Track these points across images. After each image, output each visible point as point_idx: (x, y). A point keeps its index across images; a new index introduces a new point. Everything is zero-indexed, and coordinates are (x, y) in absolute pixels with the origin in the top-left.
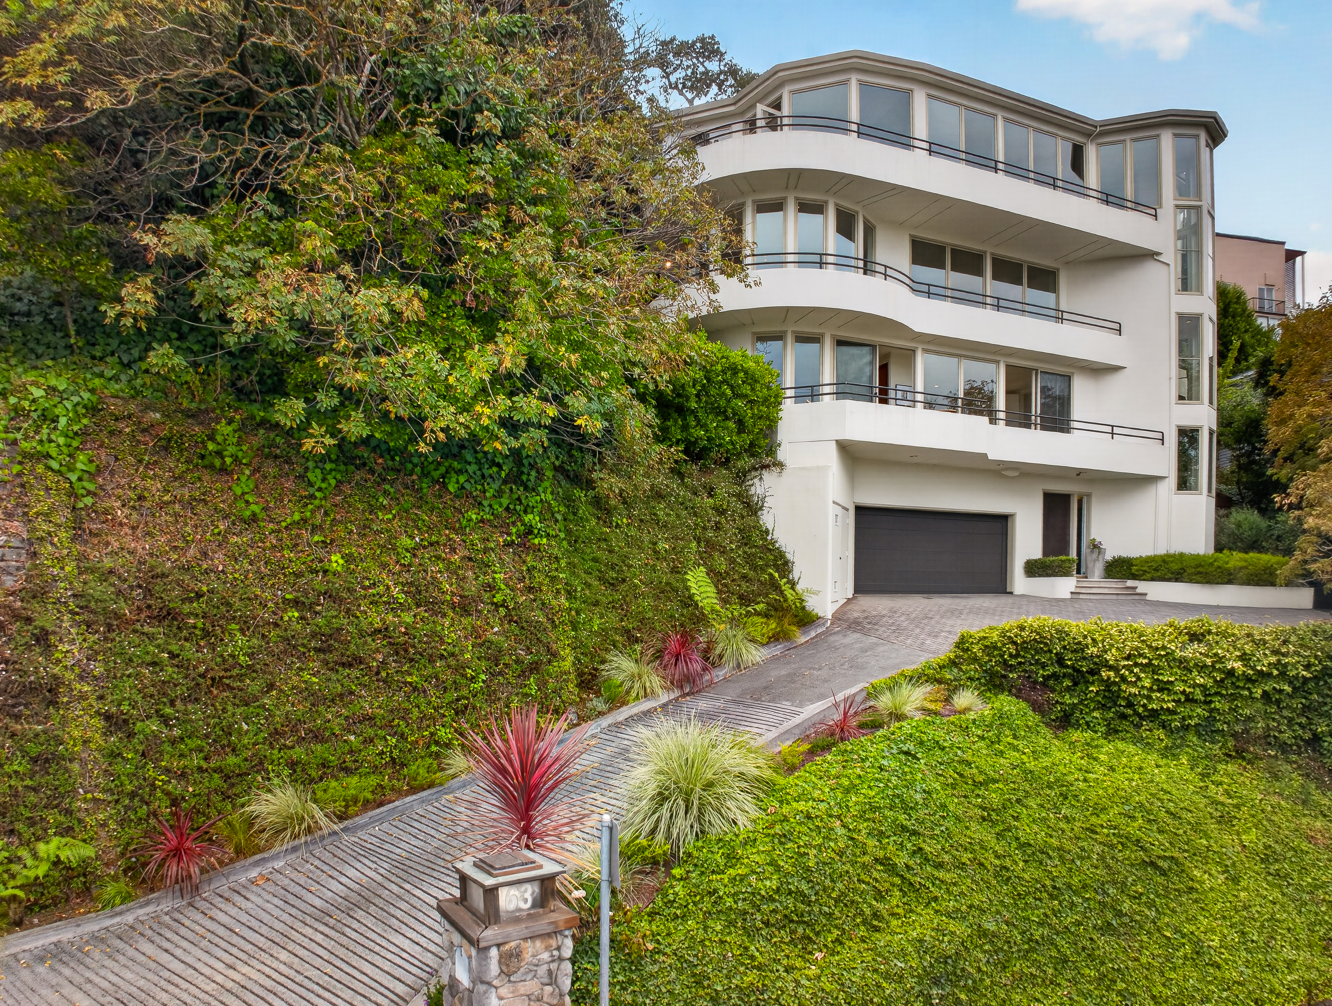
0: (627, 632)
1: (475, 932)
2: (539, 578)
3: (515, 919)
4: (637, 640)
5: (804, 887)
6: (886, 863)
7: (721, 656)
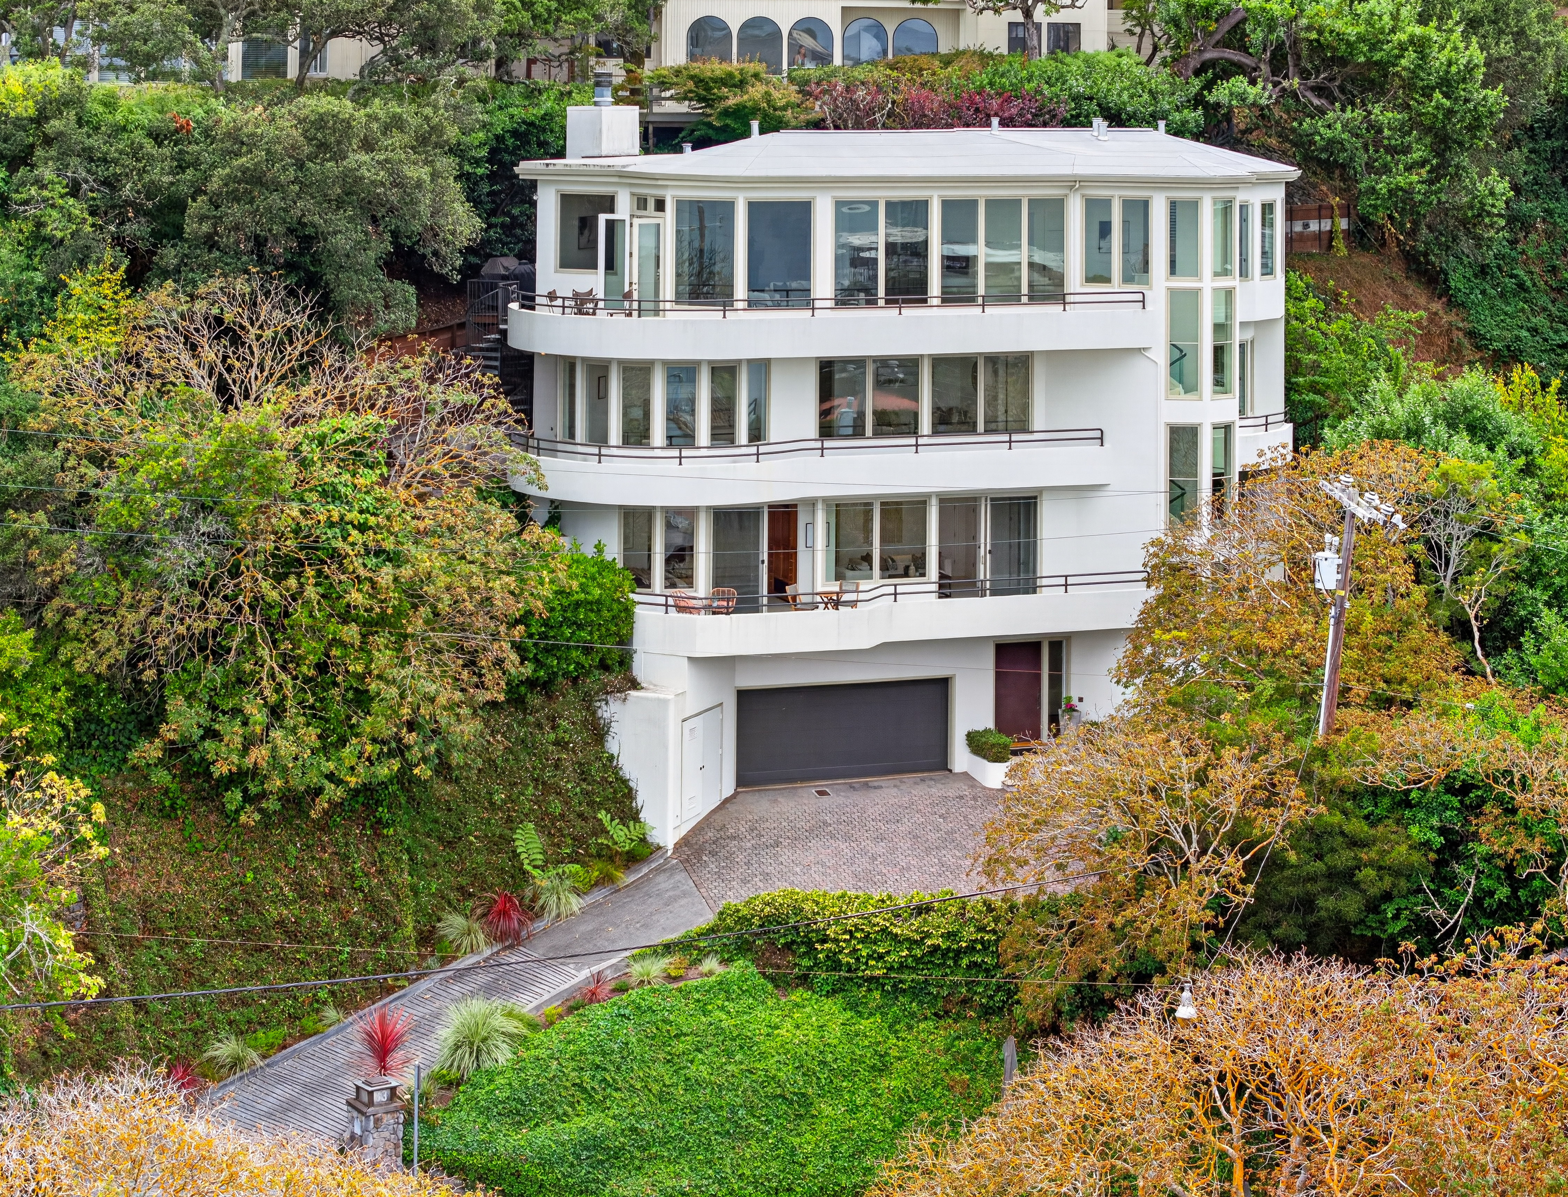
0: (461, 889)
1: (364, 1109)
2: (387, 860)
3: (380, 1104)
4: (471, 895)
5: (523, 1097)
6: (580, 1086)
7: (543, 908)
